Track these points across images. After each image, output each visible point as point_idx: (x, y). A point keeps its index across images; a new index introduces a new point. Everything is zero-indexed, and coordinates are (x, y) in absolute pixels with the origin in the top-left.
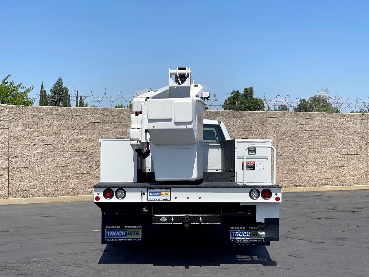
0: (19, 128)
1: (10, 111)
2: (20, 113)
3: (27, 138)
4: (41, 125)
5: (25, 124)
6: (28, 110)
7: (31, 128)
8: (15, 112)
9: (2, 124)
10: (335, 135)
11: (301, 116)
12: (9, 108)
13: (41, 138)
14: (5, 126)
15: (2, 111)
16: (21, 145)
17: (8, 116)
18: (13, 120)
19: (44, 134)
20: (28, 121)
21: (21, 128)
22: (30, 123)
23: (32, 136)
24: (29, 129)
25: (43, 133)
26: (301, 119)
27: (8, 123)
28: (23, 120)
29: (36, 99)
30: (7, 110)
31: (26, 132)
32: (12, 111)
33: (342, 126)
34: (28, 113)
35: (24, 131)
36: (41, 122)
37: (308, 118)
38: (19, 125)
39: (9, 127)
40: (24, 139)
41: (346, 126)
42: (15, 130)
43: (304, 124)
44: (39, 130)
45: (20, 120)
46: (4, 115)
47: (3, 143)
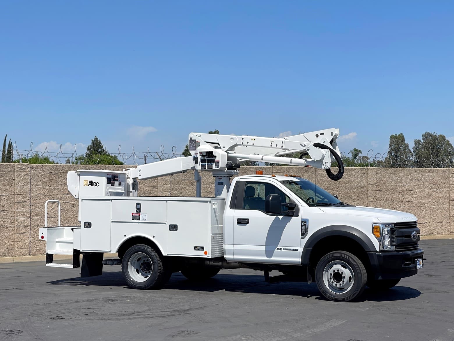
0: (39, 187)
1: (31, 169)
2: (40, 171)
3: (47, 196)
4: (60, 183)
5: (45, 182)
6: (48, 169)
7: (50, 187)
8: (36, 170)
9: (24, 182)
10: (338, 189)
11: (306, 171)
12: (30, 167)
13: (60, 196)
14: (27, 185)
15: (24, 170)
16: (41, 203)
17: (29, 174)
18: (34, 179)
19: (62, 192)
20: (47, 179)
21: (42, 186)
22: (49, 182)
23: (51, 194)
24: (48, 187)
25: (62, 190)
26: (306, 173)
27: (29, 182)
28: (43, 179)
29: (55, 157)
30: (29, 169)
31: (46, 191)
32: (33, 169)
33: (344, 180)
34: (48, 171)
35: (44, 189)
36: (59, 180)
37: (313, 172)
38: (39, 183)
39: (30, 186)
40: (44, 197)
41: (348, 180)
42: (36, 189)
43: (309, 178)
44: (58, 188)
45: (40, 178)
46: (26, 173)
47: (25, 201)
